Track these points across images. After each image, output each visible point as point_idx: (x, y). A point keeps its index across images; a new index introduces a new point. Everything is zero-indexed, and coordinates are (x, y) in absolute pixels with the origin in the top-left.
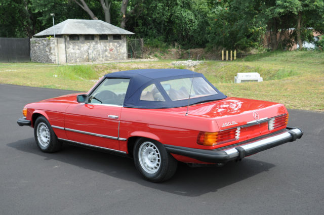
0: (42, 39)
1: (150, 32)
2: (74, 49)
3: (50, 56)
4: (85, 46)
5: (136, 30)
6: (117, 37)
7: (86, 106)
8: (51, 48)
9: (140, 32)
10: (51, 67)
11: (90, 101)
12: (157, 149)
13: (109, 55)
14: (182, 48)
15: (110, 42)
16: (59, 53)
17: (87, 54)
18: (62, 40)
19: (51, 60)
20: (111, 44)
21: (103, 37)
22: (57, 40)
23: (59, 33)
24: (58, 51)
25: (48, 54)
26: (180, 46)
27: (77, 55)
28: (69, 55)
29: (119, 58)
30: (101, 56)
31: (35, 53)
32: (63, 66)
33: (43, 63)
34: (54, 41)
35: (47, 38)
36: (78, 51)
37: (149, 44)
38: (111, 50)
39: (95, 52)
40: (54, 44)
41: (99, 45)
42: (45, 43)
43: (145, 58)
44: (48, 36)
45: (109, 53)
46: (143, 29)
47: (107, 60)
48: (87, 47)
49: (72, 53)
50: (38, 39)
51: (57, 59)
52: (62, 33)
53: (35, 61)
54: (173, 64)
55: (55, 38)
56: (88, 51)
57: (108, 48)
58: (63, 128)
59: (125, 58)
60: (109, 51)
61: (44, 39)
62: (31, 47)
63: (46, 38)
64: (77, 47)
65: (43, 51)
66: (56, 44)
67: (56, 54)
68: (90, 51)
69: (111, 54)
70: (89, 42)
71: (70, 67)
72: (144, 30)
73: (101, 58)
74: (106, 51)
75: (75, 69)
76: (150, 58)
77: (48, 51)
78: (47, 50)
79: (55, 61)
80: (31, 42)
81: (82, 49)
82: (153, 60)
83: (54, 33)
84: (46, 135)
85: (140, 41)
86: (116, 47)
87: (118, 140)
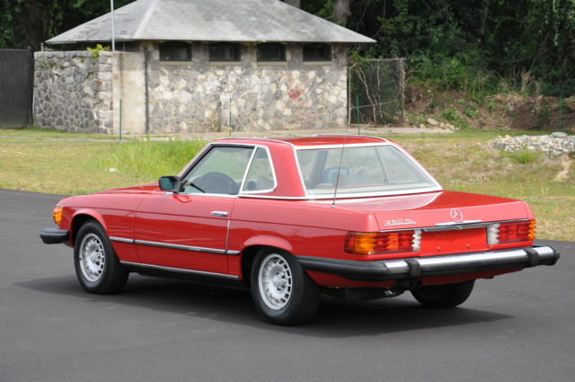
0: (73, 52)
1: (436, 34)
2: (173, 90)
3: (94, 111)
4: (210, 80)
5: (388, 26)
6: (316, 51)
7: (175, 197)
8: (99, 83)
9: (399, 35)
10: (96, 144)
11: (182, 190)
12: (289, 269)
13: (288, 112)
14: (544, 93)
15: (291, 68)
16: (126, 100)
17: (214, 106)
18: (137, 58)
19: (98, 123)
20: (296, 73)
21: (271, 52)
22: (121, 59)
23: (126, 37)
24: (122, 94)
25: (90, 101)
26: (538, 84)
27: (182, 109)
28: (156, 110)
29: (319, 123)
30: (261, 113)
31: (47, 99)
32: (135, 142)
33: (73, 131)
34: (109, 61)
35: (90, 51)
36: (185, 97)
37: (429, 76)
38: (295, 94)
39: (242, 102)
40: (109, 70)
41: (254, 78)
42: (82, 66)
43: (411, 125)
44: (93, 45)
45: (288, 105)
46: (411, 25)
47: (278, 127)
48: (217, 83)
49: (165, 103)
50: (61, 54)
51: (116, 119)
52: (138, 35)
53: (47, 126)
54: (496, 146)
55: (115, 52)
56: (217, 98)
57: (283, 88)
58: (132, 240)
59: (341, 121)
60: (286, 98)
61: (79, 53)
62: (36, 79)
63: (84, 53)
64: (182, 83)
65: (73, 94)
66: (115, 70)
67: (116, 105)
68: (224, 98)
69: (294, 109)
70: (223, 68)
71: (155, 147)
72: (415, 28)
73: (260, 122)
74: (278, 96)
75: (171, 153)
76: (427, 124)
77: (91, 93)
78: (88, 90)
79: (110, 125)
80: (37, 64)
81: (199, 89)
82: (436, 130)
83: (112, 36)
84: (97, 260)
85: (394, 66)
86: (313, 85)
87: (225, 254)
